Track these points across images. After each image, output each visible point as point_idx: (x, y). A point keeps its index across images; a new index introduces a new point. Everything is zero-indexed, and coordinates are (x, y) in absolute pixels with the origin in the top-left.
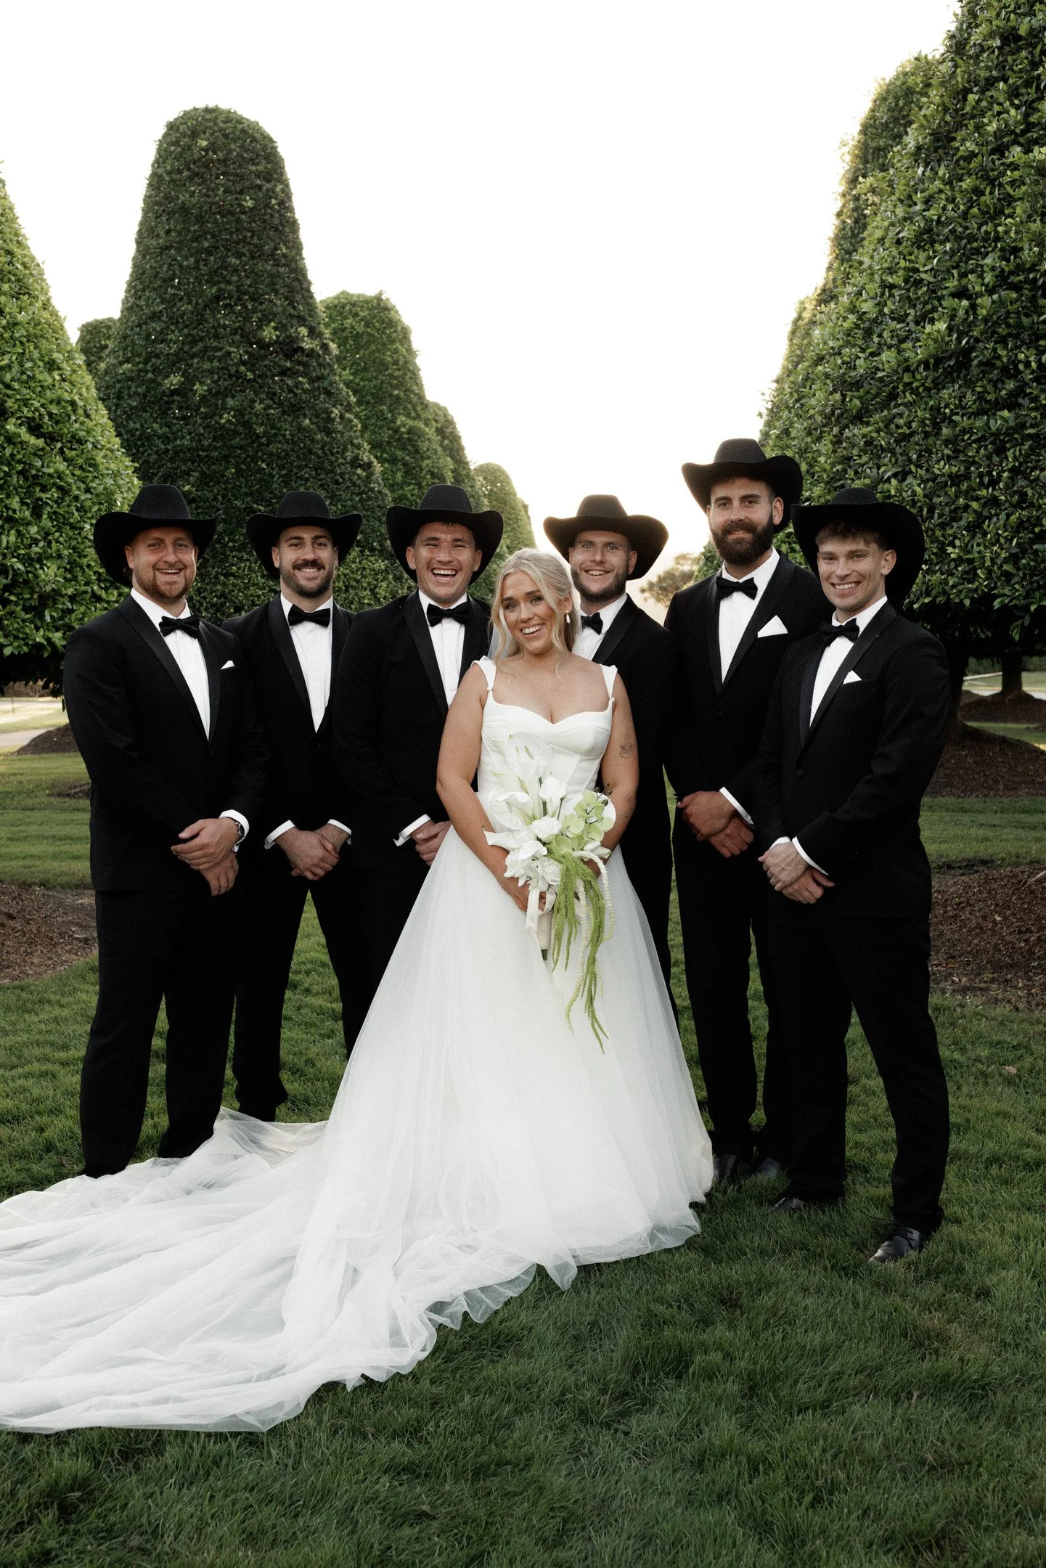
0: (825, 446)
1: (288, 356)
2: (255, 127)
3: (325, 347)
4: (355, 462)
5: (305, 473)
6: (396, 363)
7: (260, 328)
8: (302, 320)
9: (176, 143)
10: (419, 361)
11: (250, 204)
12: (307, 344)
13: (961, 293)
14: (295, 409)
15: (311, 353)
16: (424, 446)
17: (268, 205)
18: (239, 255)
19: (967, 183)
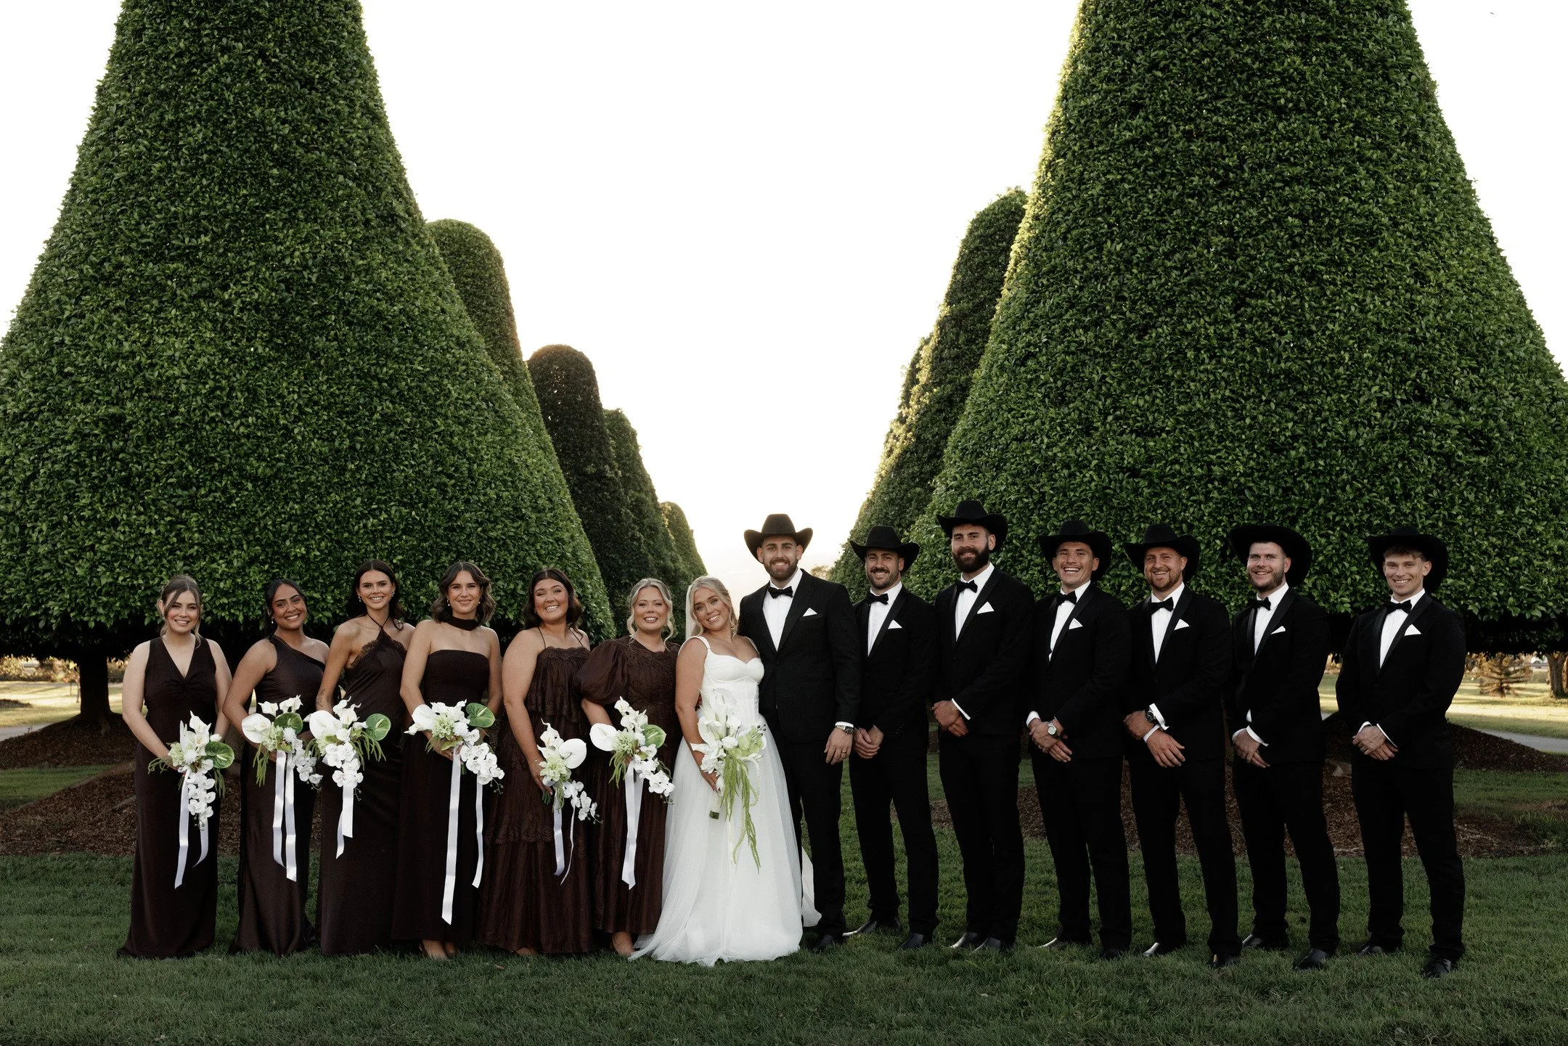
0: (858, 570)
1: (599, 481)
2: (581, 355)
3: (616, 474)
4: (633, 538)
5: (608, 545)
6: (628, 455)
7: (585, 466)
8: (605, 461)
9: (541, 365)
10: (641, 453)
11: (580, 399)
12: (609, 474)
13: (899, 525)
14: (602, 510)
15: (611, 479)
16: (645, 509)
17: (589, 399)
18: (573, 426)
19: (904, 487)
